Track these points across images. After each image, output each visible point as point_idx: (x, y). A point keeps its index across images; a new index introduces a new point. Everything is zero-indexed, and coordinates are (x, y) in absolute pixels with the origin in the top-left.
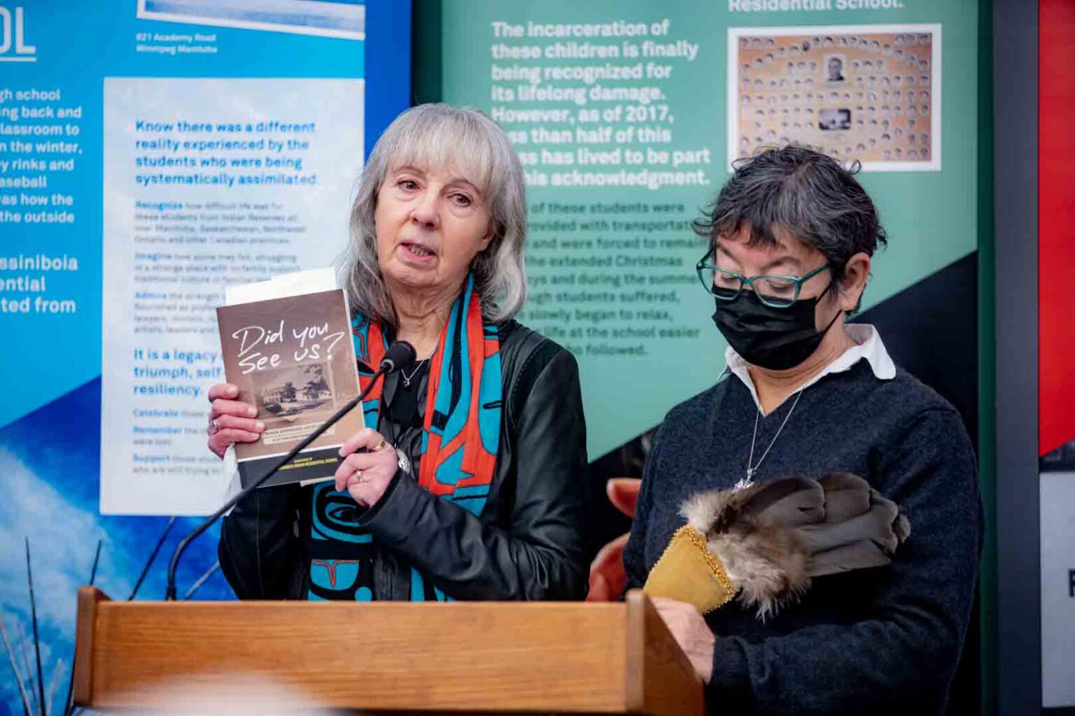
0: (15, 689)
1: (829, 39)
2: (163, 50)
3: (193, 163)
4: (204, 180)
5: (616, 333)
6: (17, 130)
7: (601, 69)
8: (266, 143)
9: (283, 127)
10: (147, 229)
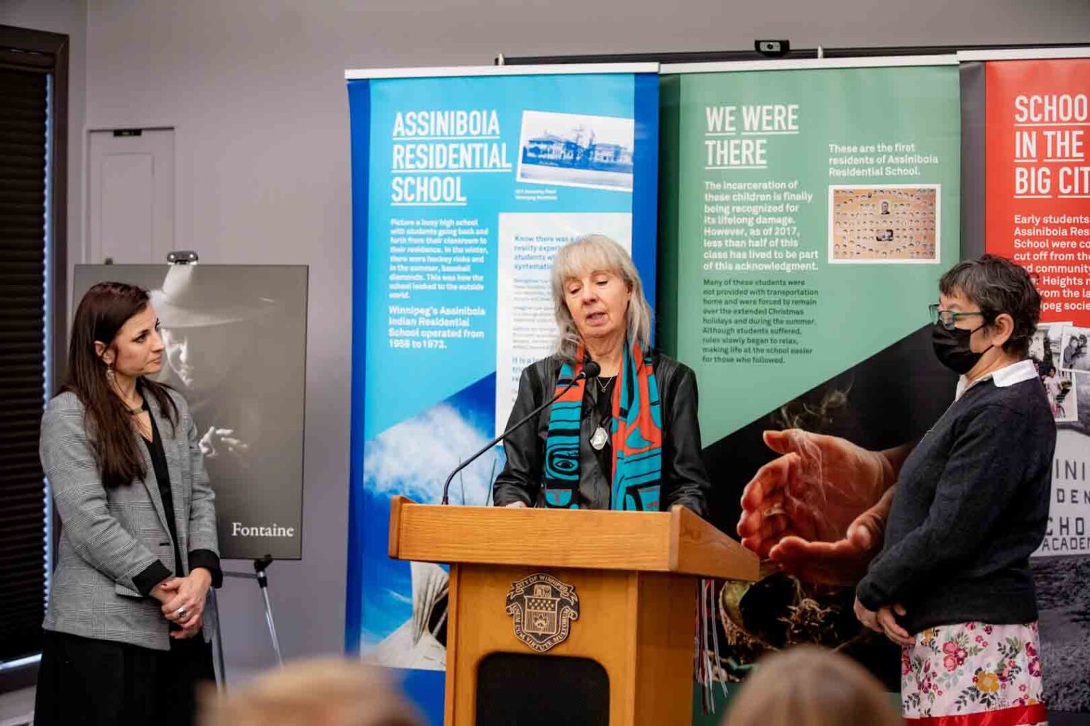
1: (882, 191)
2: (529, 198)
3: (544, 258)
5: (768, 351)
6: (456, 241)
7: (761, 207)
10: (520, 293)
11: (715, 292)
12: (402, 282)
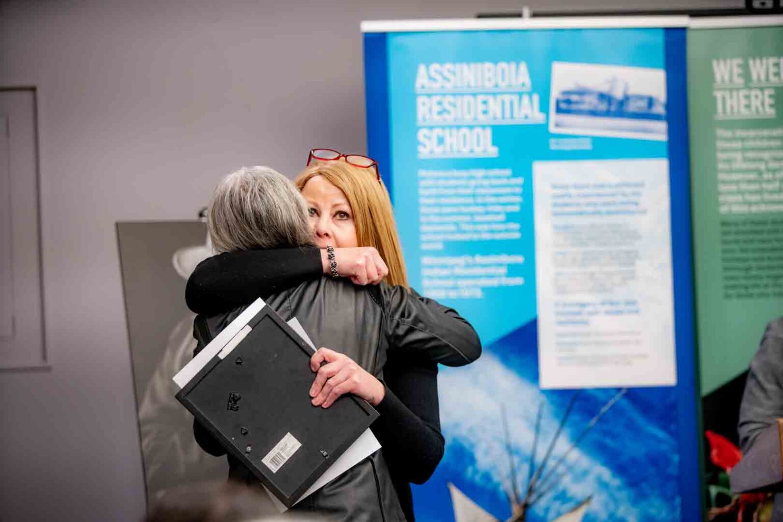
0: (501, 480)
3: (581, 205)
4: (588, 214)
6: (488, 191)
7: (772, 152)
8: (619, 194)
9: (629, 185)
11: (733, 233)
12: (435, 233)
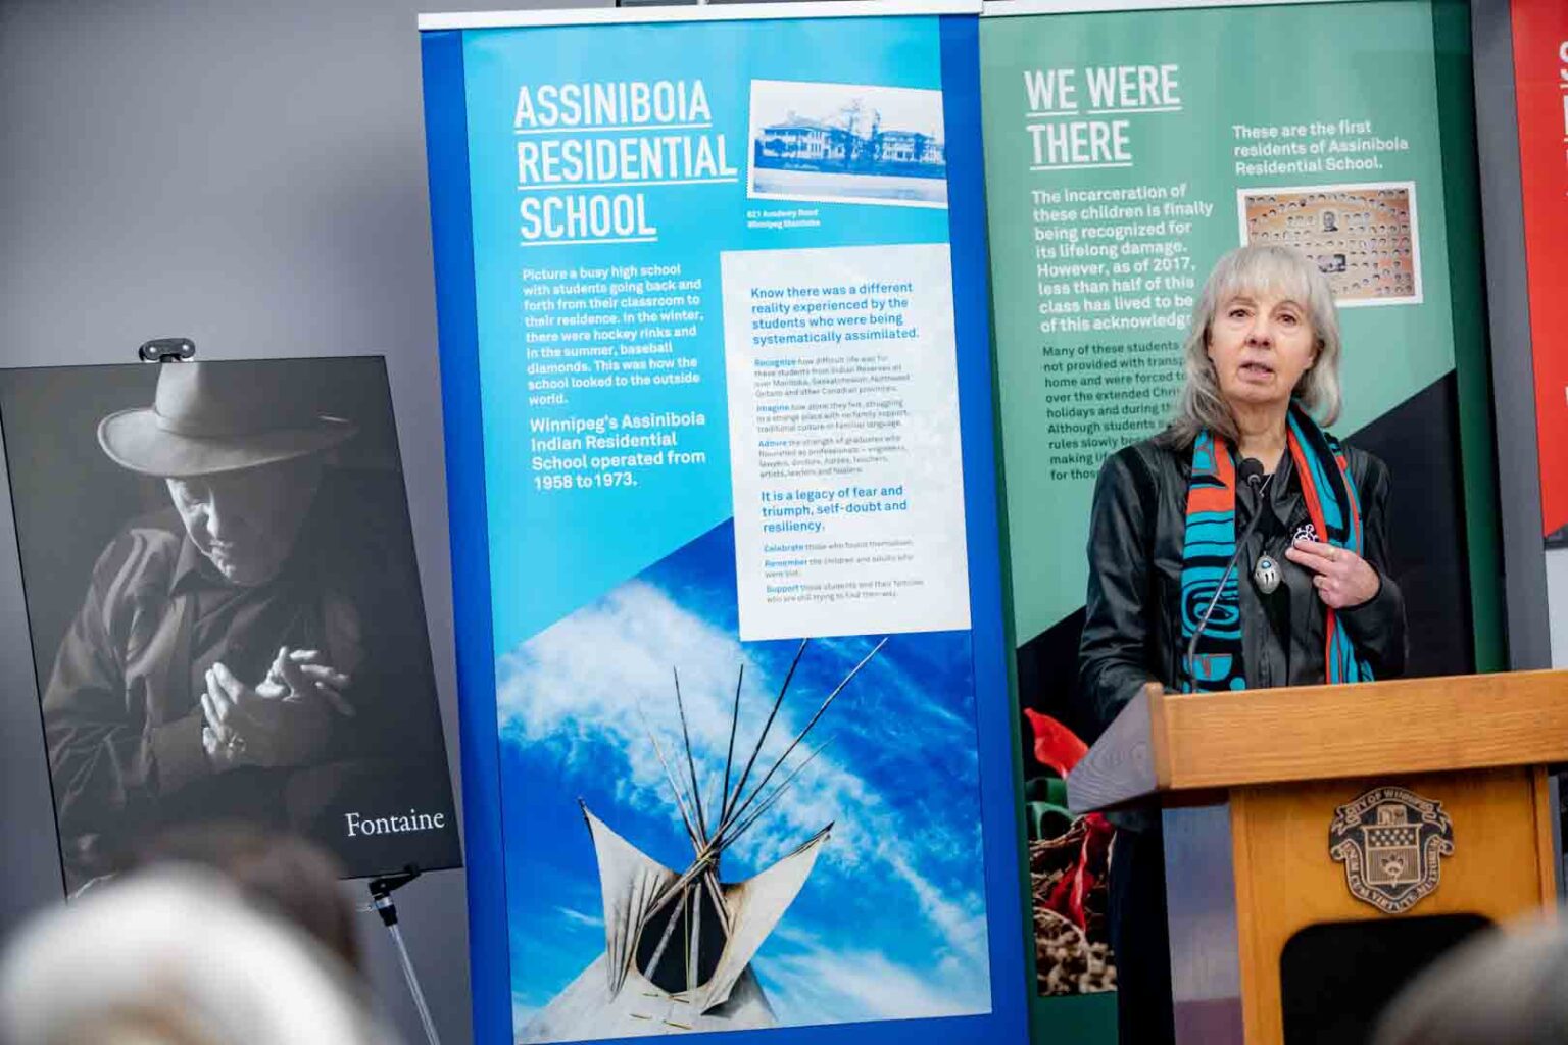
0: (674, 802)
1: (1322, 196)
2: (770, 225)
3: (803, 324)
4: (814, 338)
6: (642, 303)
8: (869, 302)
9: (884, 288)
10: (765, 384)
11: (1065, 368)
12: (549, 377)
